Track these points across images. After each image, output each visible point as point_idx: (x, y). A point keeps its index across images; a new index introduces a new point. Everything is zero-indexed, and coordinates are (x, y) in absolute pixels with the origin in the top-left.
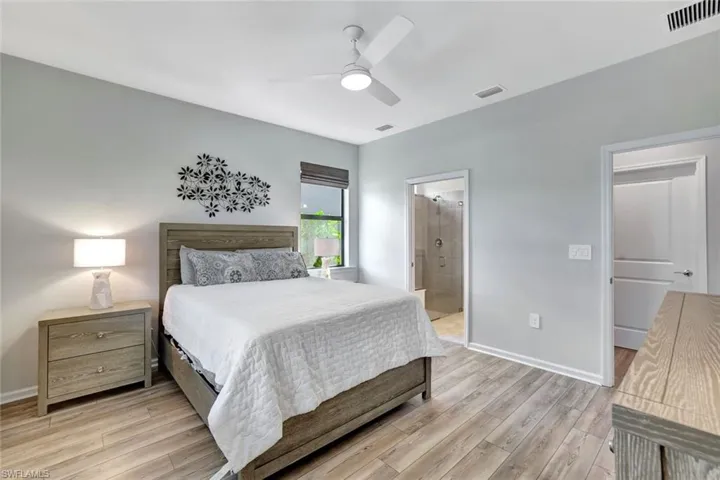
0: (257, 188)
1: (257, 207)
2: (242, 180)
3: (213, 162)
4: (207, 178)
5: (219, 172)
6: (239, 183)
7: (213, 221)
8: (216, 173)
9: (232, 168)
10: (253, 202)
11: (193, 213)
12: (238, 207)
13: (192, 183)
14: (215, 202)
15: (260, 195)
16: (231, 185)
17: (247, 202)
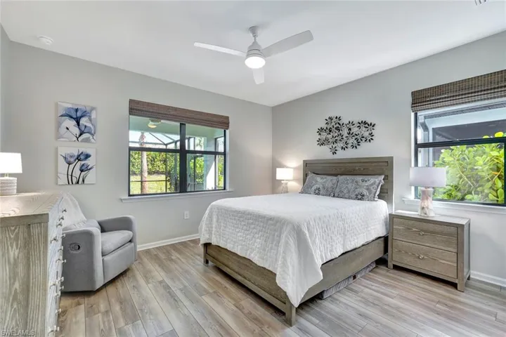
0: (364, 129)
1: (363, 144)
2: (352, 127)
3: (334, 120)
4: (330, 131)
5: (337, 125)
6: (350, 129)
7: (336, 157)
8: (335, 126)
9: (345, 120)
10: (359, 140)
11: (324, 153)
12: (349, 146)
13: (324, 135)
14: (335, 145)
15: (366, 134)
16: (345, 132)
17: (355, 141)
